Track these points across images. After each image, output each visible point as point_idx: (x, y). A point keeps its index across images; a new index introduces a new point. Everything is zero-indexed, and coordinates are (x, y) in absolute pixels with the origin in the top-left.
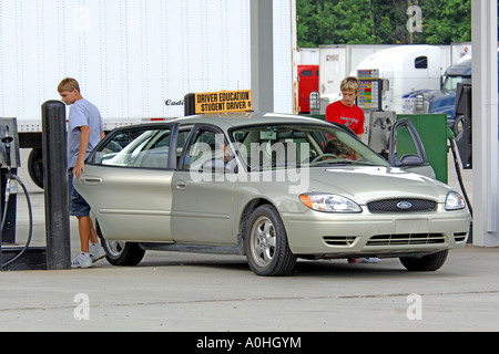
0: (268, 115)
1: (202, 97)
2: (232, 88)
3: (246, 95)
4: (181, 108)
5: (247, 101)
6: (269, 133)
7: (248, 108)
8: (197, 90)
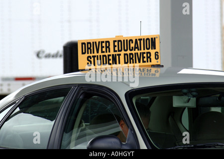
0: (184, 71)
1: (89, 46)
2: (132, 32)
3: (152, 42)
4: (60, 62)
5: (153, 52)
6: (186, 98)
7: (154, 62)
8: (81, 36)
